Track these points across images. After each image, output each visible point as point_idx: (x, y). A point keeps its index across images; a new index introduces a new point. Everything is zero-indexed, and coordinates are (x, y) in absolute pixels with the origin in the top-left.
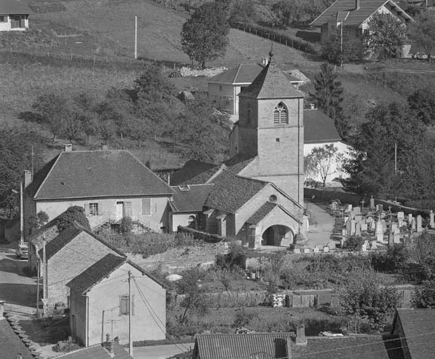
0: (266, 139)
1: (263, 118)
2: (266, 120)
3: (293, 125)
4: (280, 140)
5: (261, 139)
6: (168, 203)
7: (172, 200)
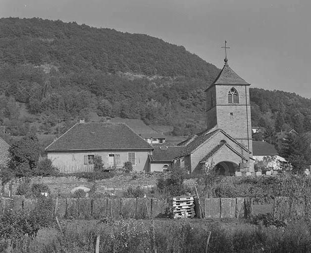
0: (223, 113)
1: (220, 98)
2: (223, 99)
3: (242, 104)
4: (233, 114)
5: (219, 112)
6: (148, 156)
7: (151, 154)
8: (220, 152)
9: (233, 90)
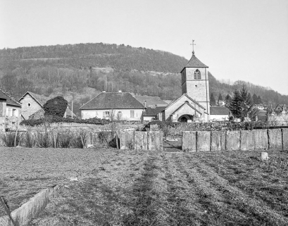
1: (189, 76)
3: (203, 79)
4: (197, 86)
5: (188, 85)
6: (143, 112)
8: (183, 108)
9: (197, 70)
